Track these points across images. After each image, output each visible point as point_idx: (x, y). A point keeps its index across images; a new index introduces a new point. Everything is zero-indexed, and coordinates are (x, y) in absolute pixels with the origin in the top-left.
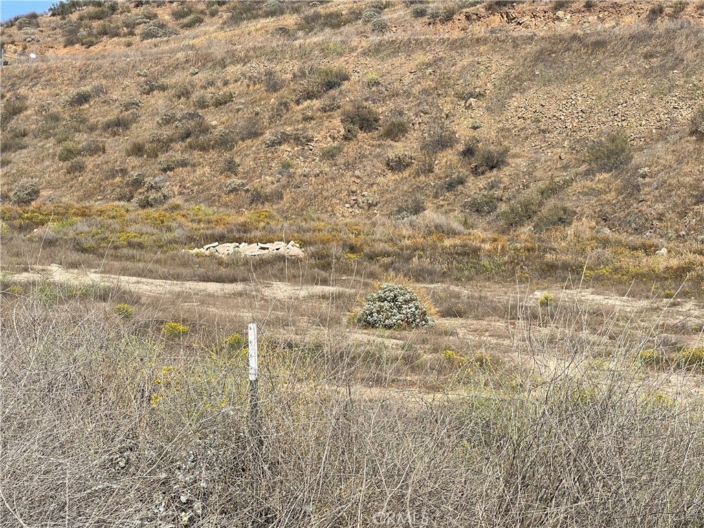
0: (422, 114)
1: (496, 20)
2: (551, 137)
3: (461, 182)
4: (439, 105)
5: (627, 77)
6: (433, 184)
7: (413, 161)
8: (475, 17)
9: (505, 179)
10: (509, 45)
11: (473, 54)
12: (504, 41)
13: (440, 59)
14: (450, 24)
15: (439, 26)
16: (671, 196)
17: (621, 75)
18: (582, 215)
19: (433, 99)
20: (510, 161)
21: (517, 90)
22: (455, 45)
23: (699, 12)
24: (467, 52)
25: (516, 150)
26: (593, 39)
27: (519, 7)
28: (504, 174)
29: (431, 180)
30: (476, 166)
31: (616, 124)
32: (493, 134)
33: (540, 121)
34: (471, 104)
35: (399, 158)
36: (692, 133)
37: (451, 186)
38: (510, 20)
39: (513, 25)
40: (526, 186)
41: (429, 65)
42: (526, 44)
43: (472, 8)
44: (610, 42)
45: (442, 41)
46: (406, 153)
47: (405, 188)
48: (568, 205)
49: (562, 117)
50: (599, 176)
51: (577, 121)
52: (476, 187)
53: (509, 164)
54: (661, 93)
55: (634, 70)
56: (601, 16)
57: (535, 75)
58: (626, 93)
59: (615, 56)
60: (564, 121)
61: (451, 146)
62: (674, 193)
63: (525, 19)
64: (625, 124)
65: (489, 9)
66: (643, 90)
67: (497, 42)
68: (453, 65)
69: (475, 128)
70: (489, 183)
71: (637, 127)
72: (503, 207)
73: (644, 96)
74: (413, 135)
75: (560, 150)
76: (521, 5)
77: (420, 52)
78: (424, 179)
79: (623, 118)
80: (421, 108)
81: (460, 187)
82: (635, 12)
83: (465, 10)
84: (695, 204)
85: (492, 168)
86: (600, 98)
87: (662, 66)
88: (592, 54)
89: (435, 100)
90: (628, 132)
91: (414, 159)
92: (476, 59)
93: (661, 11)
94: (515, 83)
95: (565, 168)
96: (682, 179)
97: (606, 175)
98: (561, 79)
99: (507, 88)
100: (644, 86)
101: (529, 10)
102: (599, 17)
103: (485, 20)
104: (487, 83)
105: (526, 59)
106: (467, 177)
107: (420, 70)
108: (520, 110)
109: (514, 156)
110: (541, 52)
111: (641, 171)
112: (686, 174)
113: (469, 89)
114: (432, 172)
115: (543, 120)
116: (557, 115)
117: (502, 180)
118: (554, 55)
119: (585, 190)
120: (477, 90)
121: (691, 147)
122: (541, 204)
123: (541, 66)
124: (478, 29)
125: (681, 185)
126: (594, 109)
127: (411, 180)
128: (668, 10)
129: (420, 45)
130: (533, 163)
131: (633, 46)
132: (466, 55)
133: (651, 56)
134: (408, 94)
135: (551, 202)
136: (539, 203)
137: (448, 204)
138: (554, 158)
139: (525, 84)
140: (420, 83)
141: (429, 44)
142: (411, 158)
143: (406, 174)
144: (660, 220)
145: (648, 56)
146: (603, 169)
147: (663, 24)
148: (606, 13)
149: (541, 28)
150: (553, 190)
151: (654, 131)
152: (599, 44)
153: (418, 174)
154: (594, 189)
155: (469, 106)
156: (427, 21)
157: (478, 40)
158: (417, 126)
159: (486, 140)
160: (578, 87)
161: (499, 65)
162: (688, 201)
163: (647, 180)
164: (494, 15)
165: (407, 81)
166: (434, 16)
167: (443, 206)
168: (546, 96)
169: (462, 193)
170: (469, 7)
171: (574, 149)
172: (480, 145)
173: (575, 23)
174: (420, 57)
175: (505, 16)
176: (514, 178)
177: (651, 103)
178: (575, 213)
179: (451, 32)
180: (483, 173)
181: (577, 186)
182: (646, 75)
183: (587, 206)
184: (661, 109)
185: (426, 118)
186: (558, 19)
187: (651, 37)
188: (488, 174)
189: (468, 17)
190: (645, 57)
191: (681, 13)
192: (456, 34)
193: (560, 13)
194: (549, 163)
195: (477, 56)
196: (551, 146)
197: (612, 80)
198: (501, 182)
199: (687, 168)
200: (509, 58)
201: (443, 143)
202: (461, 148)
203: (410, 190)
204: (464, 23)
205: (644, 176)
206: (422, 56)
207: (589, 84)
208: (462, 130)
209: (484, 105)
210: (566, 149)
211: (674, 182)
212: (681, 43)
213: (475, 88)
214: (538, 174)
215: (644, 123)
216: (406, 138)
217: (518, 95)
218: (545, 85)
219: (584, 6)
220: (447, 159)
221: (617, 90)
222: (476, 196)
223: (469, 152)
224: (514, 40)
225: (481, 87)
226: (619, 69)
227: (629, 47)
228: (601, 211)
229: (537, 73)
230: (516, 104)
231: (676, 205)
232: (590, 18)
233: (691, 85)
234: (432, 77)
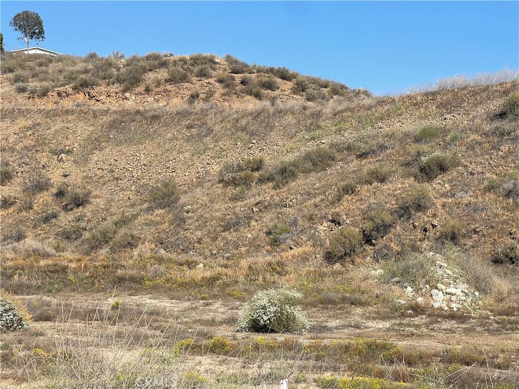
0: (24, 165)
1: (81, 97)
2: (123, 183)
3: (55, 216)
4: (38, 158)
5: (175, 141)
6: (32, 218)
7: (17, 200)
8: (65, 94)
9: (89, 214)
10: (90, 116)
11: (63, 121)
12: (86, 113)
13: (38, 124)
14: (45, 98)
15: (37, 100)
16: (206, 226)
17: (171, 140)
18: (145, 240)
19: (33, 154)
20: (92, 200)
21: (96, 148)
22: (48, 114)
23: (223, 97)
24: (59, 119)
25: (97, 193)
26: (151, 114)
27: (98, 89)
28: (87, 210)
29: (31, 215)
30: (66, 204)
31: (168, 174)
32: (79, 181)
33: (114, 171)
34: (62, 158)
35: (5, 198)
36: (220, 181)
37: (46, 220)
38: (91, 97)
39: (93, 101)
40: (104, 219)
41: (29, 128)
42: (103, 116)
43: (62, 88)
44: (163, 116)
45: (39, 111)
46: (11, 194)
47: (10, 222)
48: (135, 232)
49: (130, 169)
50: (157, 212)
51: (141, 171)
52: (66, 220)
53: (91, 203)
54: (197, 153)
55: (180, 136)
56: (156, 97)
57: (109, 138)
58: (175, 153)
59: (167, 126)
60: (132, 172)
61: (47, 189)
62: (208, 223)
63: (102, 98)
64: (174, 174)
65: (75, 89)
66: (187, 151)
67: (81, 113)
68: (48, 129)
69: (65, 176)
70: (76, 217)
71: (182, 177)
72: (87, 235)
73: (187, 155)
74: (17, 181)
75: (129, 193)
76: (99, 88)
77: (22, 118)
78: (25, 214)
79: (173, 170)
80: (22, 161)
81: (54, 220)
82: (180, 96)
83: (56, 89)
84: (222, 232)
85: (78, 206)
86: (156, 155)
87: (199, 135)
88: (150, 124)
89: (34, 155)
90: (176, 180)
91: (18, 199)
92: (66, 125)
93: (198, 96)
94: (95, 143)
95: (133, 206)
96: (214, 214)
97: (161, 211)
98: (128, 141)
99: (90, 147)
100: (187, 148)
101: (105, 91)
102: (154, 98)
103: (72, 97)
104: (74, 143)
105: (103, 126)
106: (59, 212)
107: (22, 132)
108: (99, 163)
109: (96, 197)
110: (114, 121)
111: (186, 208)
112: (216, 211)
113: (61, 147)
114: (32, 209)
115: (116, 171)
116: (126, 167)
117: (86, 214)
118: (123, 124)
119: (147, 222)
120: (67, 148)
121: (219, 192)
122: (115, 232)
123: (114, 132)
124: (67, 103)
125: (213, 218)
126: (153, 163)
127: (15, 215)
128: (202, 96)
129: (24, 113)
130: (109, 201)
131: (178, 120)
132: (58, 122)
133: (191, 127)
134: (12, 150)
135: (122, 231)
136: (114, 231)
137: (44, 233)
138: (125, 199)
139: (103, 144)
140: (22, 142)
141: (29, 113)
142: (15, 198)
143: (11, 210)
144: (199, 243)
145: (189, 127)
146: (160, 206)
147: (199, 105)
148: (160, 96)
149: (114, 105)
150: (124, 222)
151: (194, 180)
152: (155, 118)
153: (20, 211)
154: (153, 221)
155: (60, 160)
156: (28, 96)
157: (67, 111)
158: (20, 174)
159: (74, 186)
160: (141, 147)
161: (83, 130)
162: (218, 229)
163: (190, 214)
164: (79, 94)
165: (11, 140)
166: (33, 92)
167: (40, 234)
168: (118, 154)
169: (55, 224)
170: (60, 87)
171: (138, 192)
172: (69, 188)
173: (138, 102)
174: (22, 122)
175: (87, 95)
176: (95, 213)
177: (191, 159)
178: (140, 238)
179: (46, 104)
180: (71, 209)
181: (141, 219)
182: (188, 140)
183: (149, 233)
184: (199, 165)
185: (26, 168)
186: (126, 98)
187: (191, 114)
188: (75, 210)
189: (59, 94)
190: (187, 128)
191: (211, 98)
192: (50, 106)
193: (127, 95)
194: (121, 202)
195: (67, 123)
196: (122, 190)
197: (165, 143)
198: (85, 216)
199: (217, 206)
200: (91, 125)
201: (40, 187)
202: (54, 191)
203: (14, 223)
204: (56, 98)
205: (188, 212)
206: (23, 122)
207: (149, 145)
208: (55, 177)
209: (73, 159)
210: (133, 192)
211: (208, 216)
212: (211, 119)
213: (65, 146)
214: (113, 210)
215: (187, 174)
216: (11, 183)
217: (98, 152)
218: (117, 145)
219: (145, 90)
220: (44, 199)
221: (168, 150)
222: (66, 227)
223: (60, 194)
224: (94, 112)
225: (69, 146)
226: (169, 135)
227: (176, 120)
228: (158, 237)
229: (111, 136)
230: (96, 158)
231: (210, 232)
232: (149, 99)
233: (218, 148)
234: (32, 137)
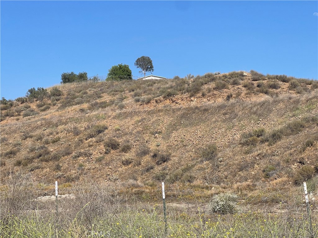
0: (137, 141)
1: (168, 102)
2: (188, 148)
3: (152, 168)
4: (144, 137)
5: (217, 122)
6: (141, 169)
7: (133, 161)
8: (159, 101)
9: (169, 166)
10: (171, 112)
11: (157, 116)
12: (169, 110)
13: (144, 119)
14: (149, 104)
15: (145, 106)
16: (230, 169)
17: (215, 122)
18: (197, 178)
19: (141, 135)
20: (172, 158)
21: (174, 130)
22: (149, 113)
23: (246, 95)
24: (155, 115)
25: (174, 154)
26: (203, 108)
27: (176, 97)
28: (169, 164)
29: (140, 168)
30: (158, 161)
31: (213, 141)
32: (165, 148)
33: (183, 142)
34: (156, 136)
35: (127, 160)
36: (240, 144)
37: (148, 170)
38: (173, 102)
39: (174, 104)
40: (177, 168)
41: (140, 121)
42: (178, 111)
43: (158, 98)
44: (210, 109)
45: (145, 112)
46: (130, 158)
47: (130, 172)
48: (193, 174)
49: (192, 140)
50: (205, 163)
51: (198, 141)
52: (158, 169)
53: (171, 160)
54: (229, 129)
55: (219, 120)
56: (208, 99)
57: (181, 123)
58: (217, 129)
59: (212, 114)
60: (193, 141)
61: (148, 154)
62: (231, 167)
63: (179, 101)
64: (216, 141)
65: (165, 98)
66: (223, 127)
67: (167, 111)
68: (149, 121)
69: (158, 146)
70: (163, 168)
71: (220, 142)
72: (168, 177)
73: (223, 130)
74: (133, 150)
75: (191, 153)
76: (177, 96)
77: (136, 116)
78: (137, 168)
79: (215, 139)
80: (136, 139)
81: (152, 170)
82: (222, 97)
83: (155, 99)
84: (239, 171)
85: (164, 162)
86: (206, 131)
87: (229, 118)
88: (203, 114)
89: (142, 135)
90: (217, 144)
91: (134, 160)
92: (158, 118)
93: (231, 96)
94: (173, 127)
95: (192, 160)
96: (234, 162)
97: (207, 162)
98: (191, 124)
99: (171, 129)
100: (223, 126)
101: (180, 98)
102: (207, 99)
103: (163, 102)
104: (163, 127)
105: (178, 117)
106: (154, 166)
107: (136, 123)
108: (176, 137)
109: (173, 156)
110: (184, 114)
111: (219, 160)
112: (236, 160)
113: (156, 130)
114: (141, 165)
115: (185, 141)
116: (190, 139)
117: (168, 166)
118: (189, 115)
119: (199, 168)
120: (159, 130)
121: (239, 149)
122: (182, 175)
123: (184, 120)
124: (160, 106)
125: (234, 164)
126: (204, 136)
127: (132, 169)
128: (234, 96)
129: (136, 113)
130: (180, 158)
131: (219, 110)
132: (155, 116)
133: (226, 114)
134: (131, 134)
135: (188, 174)
136: (181, 175)
137: (147, 177)
138: (189, 156)
139: (178, 127)
140: (136, 129)
141: (140, 113)
142: (132, 159)
143: (130, 166)
144: (226, 178)
145: (225, 114)
146: (206, 160)
147: (232, 101)
148: (210, 98)
149: (184, 104)
150: (188, 169)
151: (227, 144)
152: (206, 110)
153: (135, 166)
154: (202, 168)
155: (155, 137)
156: (140, 103)
157: (159, 111)
158: (135, 146)
159: (162, 151)
160: (198, 127)
161: (167, 120)
162: (237, 170)
163: (222, 163)
164: (167, 100)
165: (130, 128)
166: (143, 101)
167: (145, 178)
168: (186, 132)
169: (152, 172)
170: (156, 97)
171: (196, 152)
172: (160, 152)
173: (198, 102)
174: (136, 118)
175: (171, 100)
176: (173, 165)
177: (226, 132)
178: (195, 178)
179: (147, 108)
180: (161, 164)
181: (196, 167)
182: (224, 121)
183: (199, 174)
184: (230, 135)
185: (138, 143)
186: (192, 101)
187: (226, 106)
188: (163, 164)
189: (156, 101)
190: (224, 115)
191: (239, 96)
192: (152, 108)
193: (192, 98)
194: (186, 158)
195: (159, 117)
196: (188, 151)
197: (211, 124)
198: (168, 167)
199: (237, 158)
200: (171, 117)
201: (145, 152)
202: (152, 154)
203: (132, 173)
204: (155, 104)
205: (221, 162)
206: (137, 118)
207: (202, 126)
208: (152, 147)
209: (162, 136)
210: (193, 153)
211: (231, 163)
212: (237, 109)
213: (158, 130)
214: (182, 163)
215: (223, 140)
216: (130, 151)
217: (175, 132)
218: (185, 127)
219: (202, 95)
220: (147, 158)
221: (213, 128)
222: (158, 173)
223: (155, 156)
224: (173, 110)
225: (160, 129)
226: (214, 119)
227: (217, 111)
228: (204, 176)
229: (182, 123)
230: (174, 135)
231: (231, 172)
232: (204, 100)
233: (241, 125)
234: (141, 126)
